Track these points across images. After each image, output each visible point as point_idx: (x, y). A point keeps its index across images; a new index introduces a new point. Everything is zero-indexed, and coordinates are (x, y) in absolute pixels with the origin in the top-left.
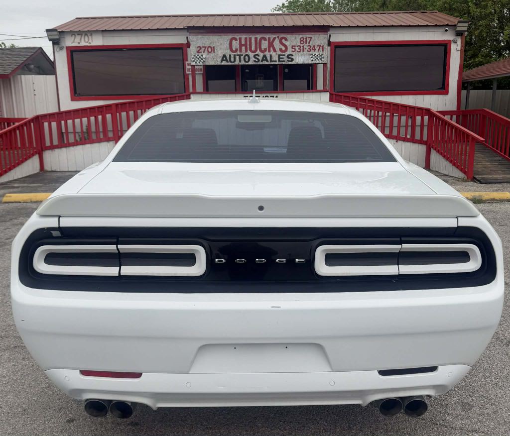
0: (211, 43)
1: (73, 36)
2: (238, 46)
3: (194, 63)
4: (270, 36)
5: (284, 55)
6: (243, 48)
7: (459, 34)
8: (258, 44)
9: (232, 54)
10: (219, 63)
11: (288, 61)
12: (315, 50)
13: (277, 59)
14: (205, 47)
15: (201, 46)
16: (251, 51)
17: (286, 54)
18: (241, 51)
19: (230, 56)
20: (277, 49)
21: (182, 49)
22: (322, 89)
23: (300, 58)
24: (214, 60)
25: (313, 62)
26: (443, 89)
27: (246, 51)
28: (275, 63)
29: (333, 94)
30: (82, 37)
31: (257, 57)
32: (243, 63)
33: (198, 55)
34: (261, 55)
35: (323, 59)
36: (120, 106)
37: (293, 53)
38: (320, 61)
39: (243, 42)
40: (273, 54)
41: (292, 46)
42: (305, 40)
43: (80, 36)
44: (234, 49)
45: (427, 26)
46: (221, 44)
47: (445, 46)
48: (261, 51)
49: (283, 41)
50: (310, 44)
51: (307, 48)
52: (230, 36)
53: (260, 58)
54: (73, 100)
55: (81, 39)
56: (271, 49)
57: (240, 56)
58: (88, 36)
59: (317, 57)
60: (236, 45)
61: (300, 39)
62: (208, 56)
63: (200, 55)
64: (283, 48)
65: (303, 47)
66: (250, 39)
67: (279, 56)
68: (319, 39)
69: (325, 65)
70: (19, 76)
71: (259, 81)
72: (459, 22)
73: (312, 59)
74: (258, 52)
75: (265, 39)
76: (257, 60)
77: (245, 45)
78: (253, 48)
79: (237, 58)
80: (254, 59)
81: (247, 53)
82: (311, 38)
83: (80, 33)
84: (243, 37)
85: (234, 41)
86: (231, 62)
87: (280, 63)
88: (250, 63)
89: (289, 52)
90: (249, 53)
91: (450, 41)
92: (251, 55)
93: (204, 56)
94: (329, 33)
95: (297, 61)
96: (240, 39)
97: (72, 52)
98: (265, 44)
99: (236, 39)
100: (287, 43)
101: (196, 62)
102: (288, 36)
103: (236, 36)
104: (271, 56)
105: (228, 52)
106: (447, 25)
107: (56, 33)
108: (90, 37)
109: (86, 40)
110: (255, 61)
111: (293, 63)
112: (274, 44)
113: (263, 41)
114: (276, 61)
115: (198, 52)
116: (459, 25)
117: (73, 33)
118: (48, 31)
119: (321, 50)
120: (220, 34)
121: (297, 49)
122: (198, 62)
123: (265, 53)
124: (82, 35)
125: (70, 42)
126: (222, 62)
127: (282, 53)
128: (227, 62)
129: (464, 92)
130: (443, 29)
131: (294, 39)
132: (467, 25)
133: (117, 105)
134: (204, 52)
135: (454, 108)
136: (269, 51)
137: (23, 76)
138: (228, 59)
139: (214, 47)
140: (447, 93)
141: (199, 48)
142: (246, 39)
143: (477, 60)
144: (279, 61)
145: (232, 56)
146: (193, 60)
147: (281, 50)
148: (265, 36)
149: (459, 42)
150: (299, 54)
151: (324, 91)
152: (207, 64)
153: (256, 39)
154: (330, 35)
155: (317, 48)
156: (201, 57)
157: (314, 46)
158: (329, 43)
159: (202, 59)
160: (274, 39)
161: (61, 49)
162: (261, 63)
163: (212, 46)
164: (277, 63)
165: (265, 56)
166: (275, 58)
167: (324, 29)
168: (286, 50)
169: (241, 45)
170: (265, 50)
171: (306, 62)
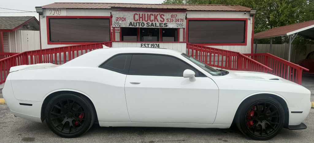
0: (123, 16)
1: (51, 11)
2: (138, 18)
3: (114, 26)
4: (155, 13)
5: (163, 23)
6: (141, 19)
7: (252, 15)
8: (149, 17)
9: (135, 22)
10: (128, 26)
11: (165, 26)
12: (179, 21)
13: (159, 26)
14: (121, 18)
15: (119, 17)
16: (145, 21)
17: (164, 23)
18: (140, 21)
19: (134, 23)
20: (159, 20)
21: (109, 19)
22: (182, 41)
23: (171, 25)
24: (125, 24)
25: (177, 28)
26: (244, 42)
27: (143, 21)
28: (158, 27)
29: (188, 44)
30: (55, 11)
31: (148, 24)
32: (141, 27)
33: (117, 22)
34: (151, 23)
35: (183, 26)
36: (72, 47)
37: (168, 23)
38: (181, 27)
39: (141, 16)
40: (157, 23)
41: (167, 19)
42: (173, 16)
43: (54, 11)
44: (136, 20)
45: (235, 11)
46: (129, 17)
47: (245, 21)
48: (150, 21)
49: (162, 16)
50: (176, 18)
51: (175, 20)
52: (134, 13)
53: (150, 24)
54: (48, 44)
55: (55, 12)
56: (156, 20)
57: (139, 23)
58: (58, 11)
59: (180, 25)
60: (137, 17)
61: (171, 16)
62: (122, 23)
63: (118, 22)
64: (162, 20)
65: (173, 19)
66: (145, 15)
67: (160, 24)
68: (181, 16)
69: (184, 29)
70: (20, 31)
71: (149, 37)
72: (251, 10)
73: (177, 26)
74: (149, 21)
75: (153, 15)
76: (148, 26)
77: (142, 18)
78: (146, 19)
79: (138, 24)
80: (147, 25)
81: (143, 22)
82: (177, 15)
83: (54, 9)
84: (141, 13)
85: (136, 15)
86: (134, 26)
87: (160, 27)
88: (145, 27)
89: (165, 22)
90: (144, 21)
91: (247, 19)
92: (145, 23)
93: (120, 23)
94: (186, 13)
95: (169, 27)
96: (139, 14)
97: (49, 19)
98: (152, 18)
99: (137, 14)
100: (164, 17)
101: (115, 26)
102: (165, 14)
103: (137, 13)
104: (156, 23)
105: (133, 21)
106: (245, 11)
107: (41, 9)
108: (60, 12)
109: (58, 13)
110: (147, 26)
111: (167, 27)
112: (157, 17)
113: (151, 16)
114: (158, 26)
115: (117, 20)
116: (252, 11)
117: (50, 9)
118: (36, 7)
119: (182, 21)
120: (129, 11)
121: (169, 20)
122: (116, 26)
123: (153, 22)
124: (55, 10)
125: (48, 14)
126: (129, 26)
127: (161, 23)
128: (132, 26)
129: (254, 45)
130: (243, 13)
131: (167, 15)
132: (255, 11)
133: (71, 47)
134: (120, 20)
135: (250, 53)
136: (155, 21)
137: (22, 31)
138: (133, 24)
139: (125, 18)
140: (246, 45)
141: (117, 18)
142: (142, 14)
143: (257, 29)
144: (160, 26)
145: (135, 23)
146: (114, 24)
147: (161, 21)
148: (152, 13)
149: (252, 19)
150: (171, 23)
151: (183, 42)
152: (122, 26)
153: (148, 15)
154: (187, 14)
155: (180, 20)
156: (118, 23)
157: (178, 19)
158: (186, 18)
159: (119, 24)
160: (158, 15)
161: (44, 17)
162: (151, 27)
163: (124, 17)
164: (159, 27)
165: (152, 24)
166: (158, 25)
167: (184, 10)
168: (164, 21)
169: (140, 18)
170: (153, 20)
171: (174, 27)
